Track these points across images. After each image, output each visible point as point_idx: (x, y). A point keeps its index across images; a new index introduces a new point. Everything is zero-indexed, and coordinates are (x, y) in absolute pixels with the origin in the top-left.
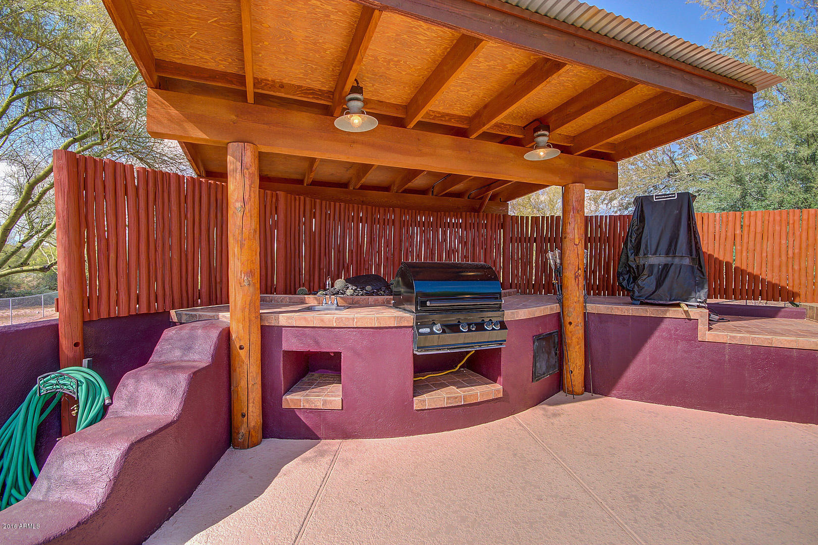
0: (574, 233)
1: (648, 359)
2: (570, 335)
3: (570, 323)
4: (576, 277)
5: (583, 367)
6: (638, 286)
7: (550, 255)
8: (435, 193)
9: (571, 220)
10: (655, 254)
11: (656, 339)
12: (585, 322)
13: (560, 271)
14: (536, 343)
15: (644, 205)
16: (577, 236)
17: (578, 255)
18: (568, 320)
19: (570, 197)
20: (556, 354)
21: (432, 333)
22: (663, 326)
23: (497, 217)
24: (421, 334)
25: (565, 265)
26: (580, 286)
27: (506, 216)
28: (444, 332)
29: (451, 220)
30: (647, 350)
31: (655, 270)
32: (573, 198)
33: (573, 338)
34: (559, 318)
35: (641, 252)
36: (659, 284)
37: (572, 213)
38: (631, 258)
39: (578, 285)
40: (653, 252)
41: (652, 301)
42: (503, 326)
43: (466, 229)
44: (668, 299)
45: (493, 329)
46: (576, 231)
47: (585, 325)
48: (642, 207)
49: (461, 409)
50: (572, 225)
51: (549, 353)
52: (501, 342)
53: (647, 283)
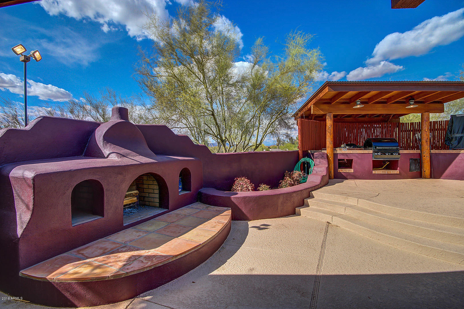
0: (426, 128)
1: (454, 166)
2: (424, 160)
3: (424, 156)
4: (426, 142)
5: (429, 170)
6: (451, 144)
7: (416, 135)
8: (369, 117)
9: (424, 124)
10: (457, 133)
11: (457, 159)
12: (430, 156)
13: (420, 140)
14: (411, 161)
15: (453, 118)
16: (426, 129)
17: (427, 134)
18: (423, 155)
19: (424, 117)
20: (419, 166)
21: (378, 155)
22: (460, 156)
23: (395, 124)
24: (375, 155)
25: (422, 138)
26: (428, 144)
27: (399, 123)
28: (381, 154)
29: (376, 126)
30: (454, 163)
31: (457, 139)
32: (425, 117)
33: (426, 161)
34: (420, 155)
35: (452, 133)
36: (459, 143)
37: (424, 122)
38: (449, 135)
39: (427, 144)
40: (456, 133)
41: (456, 148)
42: (399, 154)
43: (382, 129)
44: (462, 147)
45: (396, 155)
46: (426, 127)
47: (430, 157)
48: (452, 118)
49: (386, 175)
50: (425, 126)
51: (416, 165)
52: (398, 158)
53: (454, 143)
